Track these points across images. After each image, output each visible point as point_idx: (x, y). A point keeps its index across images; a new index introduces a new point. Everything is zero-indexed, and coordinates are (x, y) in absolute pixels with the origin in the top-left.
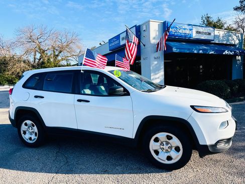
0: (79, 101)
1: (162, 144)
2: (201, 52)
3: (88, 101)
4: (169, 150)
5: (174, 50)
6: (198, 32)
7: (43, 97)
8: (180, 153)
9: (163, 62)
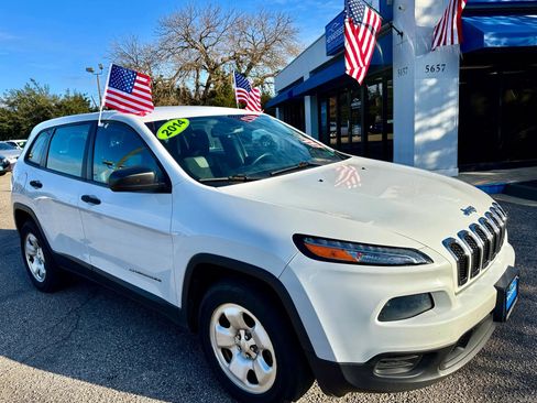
0: (86, 199)
1: (238, 333)
3: (98, 202)
4: (254, 355)
5: (490, 40)
8: (273, 370)
9: (456, 80)
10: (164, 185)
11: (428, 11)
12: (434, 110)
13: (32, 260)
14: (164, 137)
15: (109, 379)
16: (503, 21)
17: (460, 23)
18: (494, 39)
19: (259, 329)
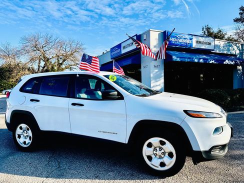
0: (74, 104)
1: (155, 149)
2: (201, 61)
3: (82, 105)
4: (163, 156)
5: (174, 58)
6: (198, 42)
7: (38, 101)
8: (174, 159)
9: (163, 71)
11: (155, 47)
12: (158, 80)
17: (166, 53)
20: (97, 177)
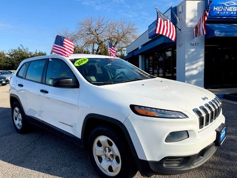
0: (42, 91)
3: (47, 92)
4: (111, 159)
5: (217, 33)
7: (23, 86)
8: (120, 165)
10: (76, 85)
11: (192, 21)
12: (194, 62)
13: (16, 119)
14: (77, 65)
15: (47, 170)
16: (223, 26)
17: (205, 26)
18: (219, 33)
19: (114, 147)
20: (48, 171)
